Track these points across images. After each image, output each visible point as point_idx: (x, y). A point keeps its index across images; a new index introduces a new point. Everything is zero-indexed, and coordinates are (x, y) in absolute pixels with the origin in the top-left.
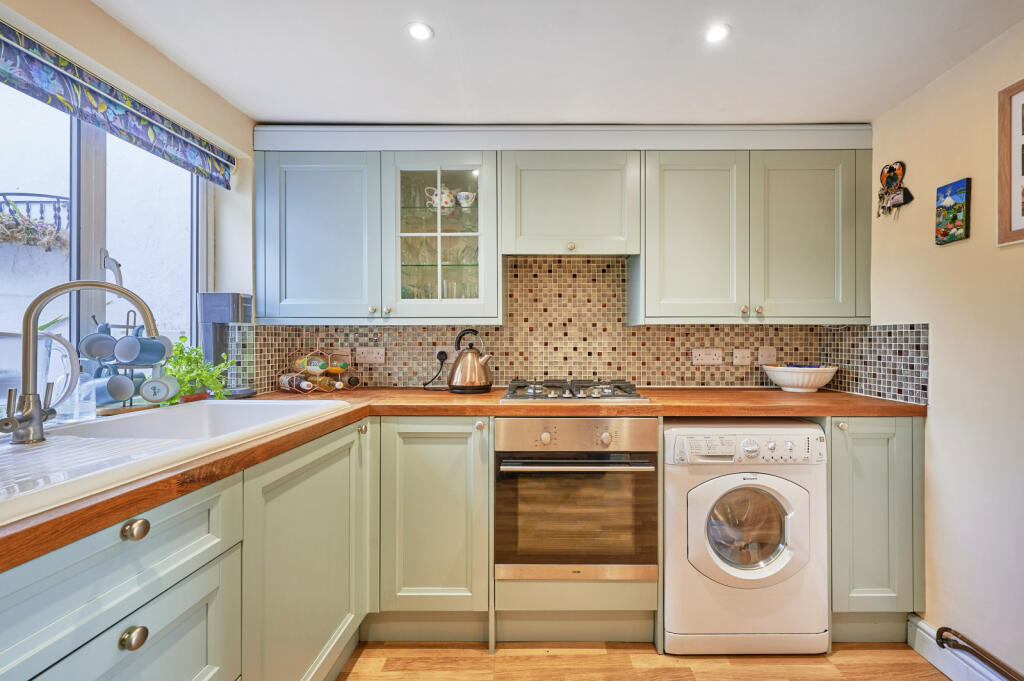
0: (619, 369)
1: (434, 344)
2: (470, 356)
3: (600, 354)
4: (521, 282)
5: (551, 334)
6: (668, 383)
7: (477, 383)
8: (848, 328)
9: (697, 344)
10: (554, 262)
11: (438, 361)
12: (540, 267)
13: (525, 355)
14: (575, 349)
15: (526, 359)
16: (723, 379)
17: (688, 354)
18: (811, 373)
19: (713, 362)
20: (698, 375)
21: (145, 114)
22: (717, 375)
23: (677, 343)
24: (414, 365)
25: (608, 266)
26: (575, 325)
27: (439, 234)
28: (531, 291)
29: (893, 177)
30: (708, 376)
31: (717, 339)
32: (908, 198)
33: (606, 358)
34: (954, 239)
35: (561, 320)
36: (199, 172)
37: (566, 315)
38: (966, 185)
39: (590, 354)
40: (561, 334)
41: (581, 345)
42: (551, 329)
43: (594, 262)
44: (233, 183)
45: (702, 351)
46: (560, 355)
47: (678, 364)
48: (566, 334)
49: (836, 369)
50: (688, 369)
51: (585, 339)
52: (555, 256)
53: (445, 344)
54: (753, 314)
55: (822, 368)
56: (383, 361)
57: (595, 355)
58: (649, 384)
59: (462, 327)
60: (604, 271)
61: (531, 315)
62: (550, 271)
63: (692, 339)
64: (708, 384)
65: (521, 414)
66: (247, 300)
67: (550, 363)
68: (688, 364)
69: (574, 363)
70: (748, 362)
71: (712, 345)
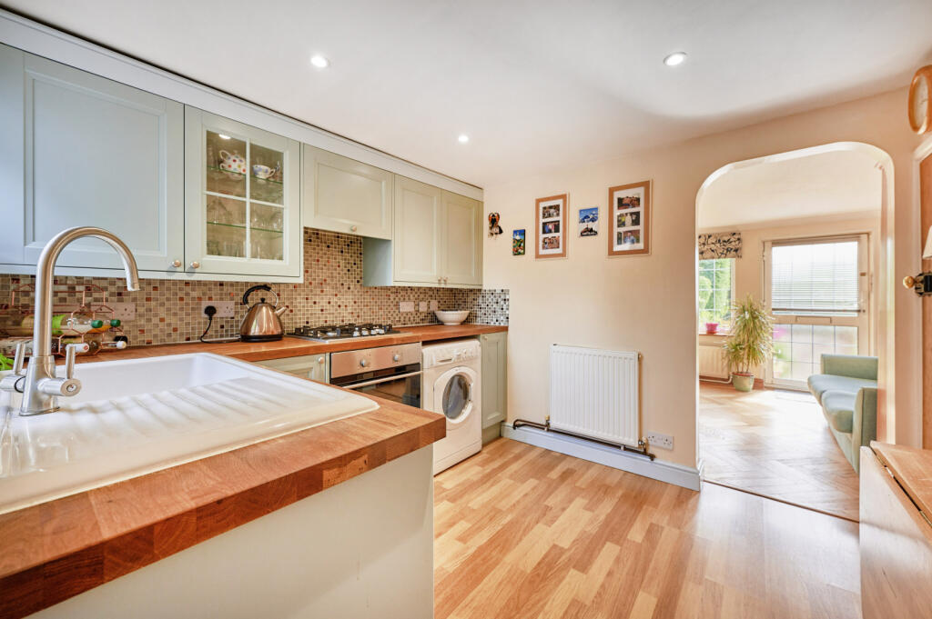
0: (358, 316)
1: (200, 299)
2: (264, 309)
3: (346, 306)
5: (311, 291)
7: (276, 333)
8: (471, 290)
9: (402, 298)
10: (314, 233)
11: (206, 316)
13: (290, 308)
14: (329, 303)
15: (291, 311)
16: (414, 321)
17: (397, 305)
19: (409, 310)
20: (402, 319)
22: (412, 319)
23: (392, 298)
24: (173, 321)
25: (351, 242)
26: (329, 284)
27: (248, 200)
29: (494, 220)
30: (407, 319)
31: (411, 296)
32: (501, 232)
33: (350, 309)
34: (520, 254)
37: (322, 276)
38: (523, 233)
39: (339, 306)
40: (319, 292)
41: (333, 300)
42: (312, 287)
43: (342, 238)
45: (404, 303)
46: (318, 307)
47: (392, 312)
48: (322, 291)
49: (468, 312)
50: (397, 315)
51: (336, 295)
52: (313, 229)
53: (210, 299)
54: (442, 282)
55: (459, 312)
56: (133, 318)
57: (343, 307)
59: (251, 283)
60: (348, 245)
62: (310, 240)
63: (399, 296)
65: (349, 348)
67: (312, 314)
68: (397, 311)
69: (330, 314)
70: (425, 309)
71: (409, 300)
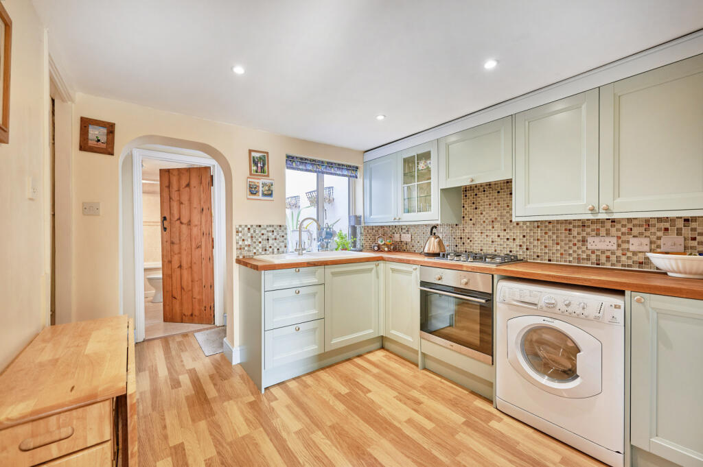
3: (514, 239)
4: (469, 198)
5: (484, 227)
6: (565, 261)
9: (593, 234)
12: (479, 189)
13: (471, 239)
14: (499, 236)
15: (471, 241)
16: (618, 261)
17: (584, 241)
18: (676, 259)
19: (608, 248)
20: (593, 257)
21: (330, 165)
22: (613, 258)
23: (574, 233)
26: (498, 222)
27: (416, 183)
28: (473, 203)
30: (603, 258)
31: (613, 230)
33: (518, 242)
35: (490, 219)
36: (351, 176)
37: (493, 216)
39: (507, 239)
40: (490, 227)
41: (502, 234)
42: (484, 225)
44: (358, 176)
45: (597, 239)
46: (489, 239)
47: (575, 248)
48: (493, 227)
50: (583, 252)
51: (505, 230)
56: (410, 240)
57: (511, 240)
58: (550, 260)
61: (473, 217)
62: (484, 191)
63: (588, 230)
64: (604, 264)
65: (430, 265)
66: (360, 217)
67: (484, 244)
68: (584, 248)
69: (499, 245)
71: (608, 234)
